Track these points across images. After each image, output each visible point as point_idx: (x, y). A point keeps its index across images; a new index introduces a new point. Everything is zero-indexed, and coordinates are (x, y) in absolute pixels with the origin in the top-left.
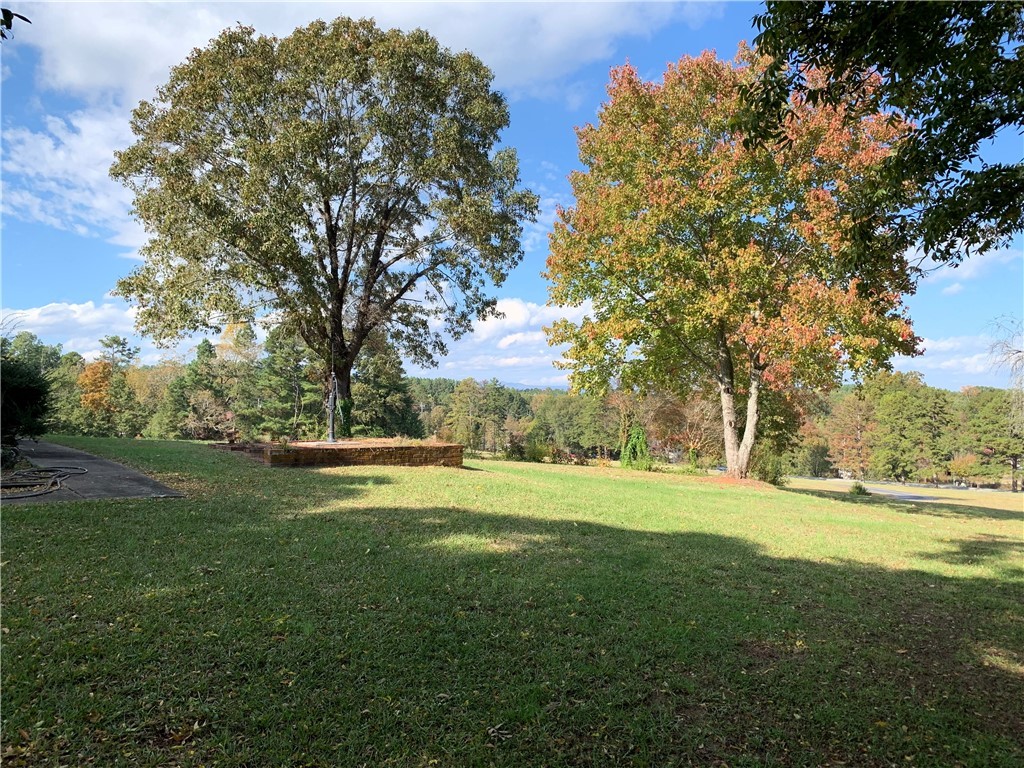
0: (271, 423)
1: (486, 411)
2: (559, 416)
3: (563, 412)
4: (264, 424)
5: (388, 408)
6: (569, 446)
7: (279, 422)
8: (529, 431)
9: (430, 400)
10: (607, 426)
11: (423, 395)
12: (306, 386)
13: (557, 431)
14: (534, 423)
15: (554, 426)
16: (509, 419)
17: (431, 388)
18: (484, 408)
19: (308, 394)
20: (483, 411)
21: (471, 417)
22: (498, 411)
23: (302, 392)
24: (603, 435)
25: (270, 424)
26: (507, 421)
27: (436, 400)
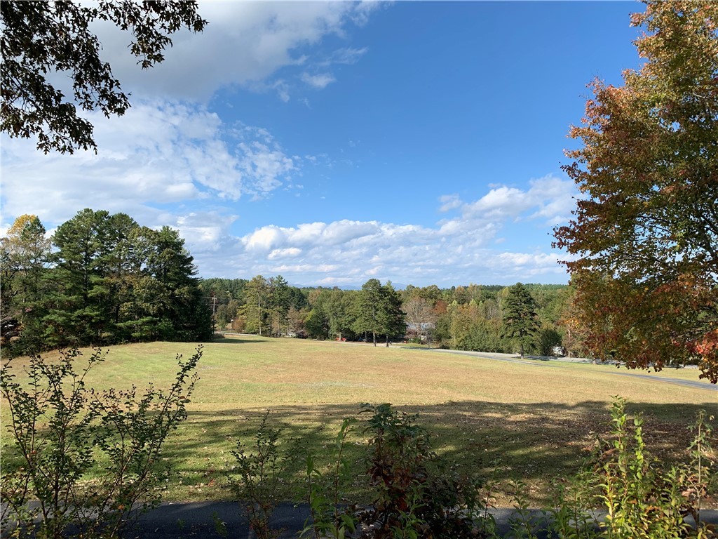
0: (56, 316)
1: (273, 303)
2: (333, 307)
3: (336, 303)
4: (48, 316)
5: (176, 300)
6: (341, 331)
7: (63, 315)
8: (308, 319)
9: (228, 295)
10: (376, 314)
11: (223, 291)
12: (94, 279)
13: (331, 320)
14: (312, 313)
15: (329, 315)
16: (292, 309)
17: (231, 287)
18: (271, 301)
19: (96, 286)
20: (270, 303)
21: (260, 308)
22: (282, 303)
23: (91, 286)
24: (373, 323)
25: (53, 317)
26: (290, 311)
27: (233, 295)
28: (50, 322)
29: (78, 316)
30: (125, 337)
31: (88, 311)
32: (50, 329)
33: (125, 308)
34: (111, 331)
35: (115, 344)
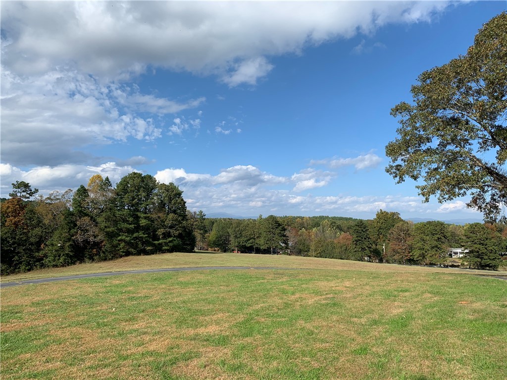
2: (235, 231)
6: (237, 246)
18: (195, 227)
22: (202, 228)
28: (120, 240)
29: (136, 237)
30: (158, 250)
31: (141, 234)
32: (122, 244)
33: (160, 232)
34: (152, 246)
35: (153, 254)
